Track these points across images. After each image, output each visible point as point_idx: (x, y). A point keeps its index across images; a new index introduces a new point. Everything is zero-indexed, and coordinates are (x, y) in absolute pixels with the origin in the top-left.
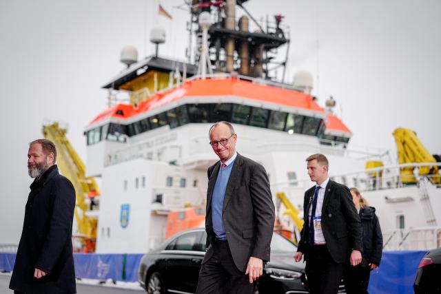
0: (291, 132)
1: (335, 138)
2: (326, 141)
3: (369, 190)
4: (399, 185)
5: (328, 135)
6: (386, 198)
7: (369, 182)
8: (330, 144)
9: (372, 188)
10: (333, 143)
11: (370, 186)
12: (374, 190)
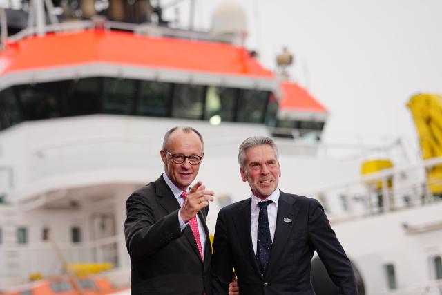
0: (216, 120)
1: (299, 125)
2: (282, 131)
3: (373, 214)
4: (426, 200)
5: (286, 120)
6: (405, 226)
7: (370, 199)
8: (290, 137)
9: (376, 209)
10: (295, 133)
11: (372, 206)
12: (381, 212)
